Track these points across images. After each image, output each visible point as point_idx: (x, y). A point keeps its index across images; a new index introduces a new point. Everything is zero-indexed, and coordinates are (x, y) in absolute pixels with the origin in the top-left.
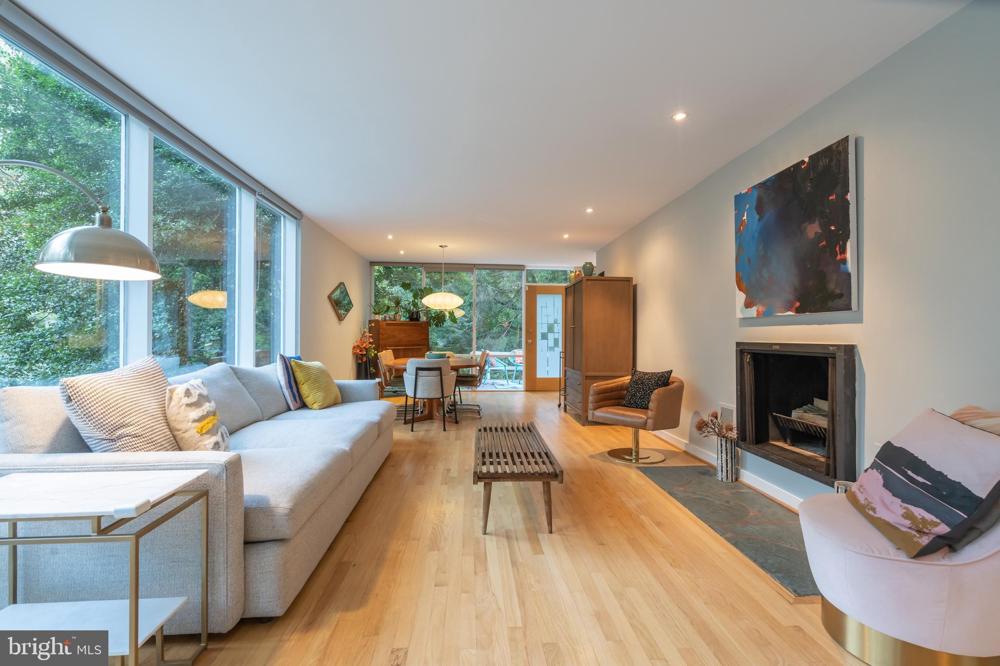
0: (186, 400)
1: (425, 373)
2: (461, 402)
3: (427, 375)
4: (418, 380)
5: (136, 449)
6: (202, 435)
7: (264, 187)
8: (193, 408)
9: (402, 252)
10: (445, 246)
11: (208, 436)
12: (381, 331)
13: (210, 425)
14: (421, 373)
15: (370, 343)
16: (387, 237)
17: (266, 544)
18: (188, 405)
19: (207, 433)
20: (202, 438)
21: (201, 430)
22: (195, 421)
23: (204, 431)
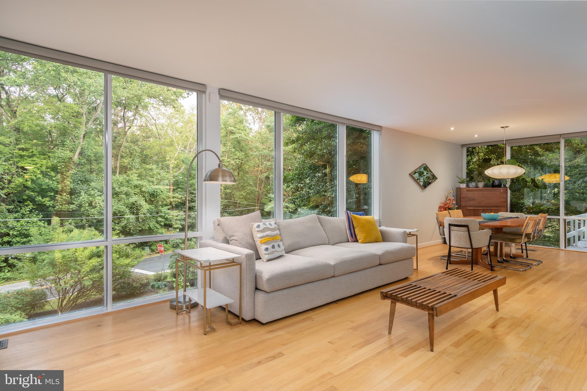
0: (257, 229)
1: (456, 228)
2: (527, 257)
3: (457, 230)
4: (451, 233)
5: (236, 245)
6: (261, 244)
7: (349, 119)
8: (260, 232)
9: (476, 136)
10: (507, 127)
11: (263, 245)
12: (462, 195)
13: (266, 240)
14: (453, 228)
15: (453, 204)
16: (450, 129)
17: (261, 291)
18: (258, 231)
19: (263, 243)
20: (261, 245)
21: (261, 242)
22: (259, 238)
23: (262, 242)
